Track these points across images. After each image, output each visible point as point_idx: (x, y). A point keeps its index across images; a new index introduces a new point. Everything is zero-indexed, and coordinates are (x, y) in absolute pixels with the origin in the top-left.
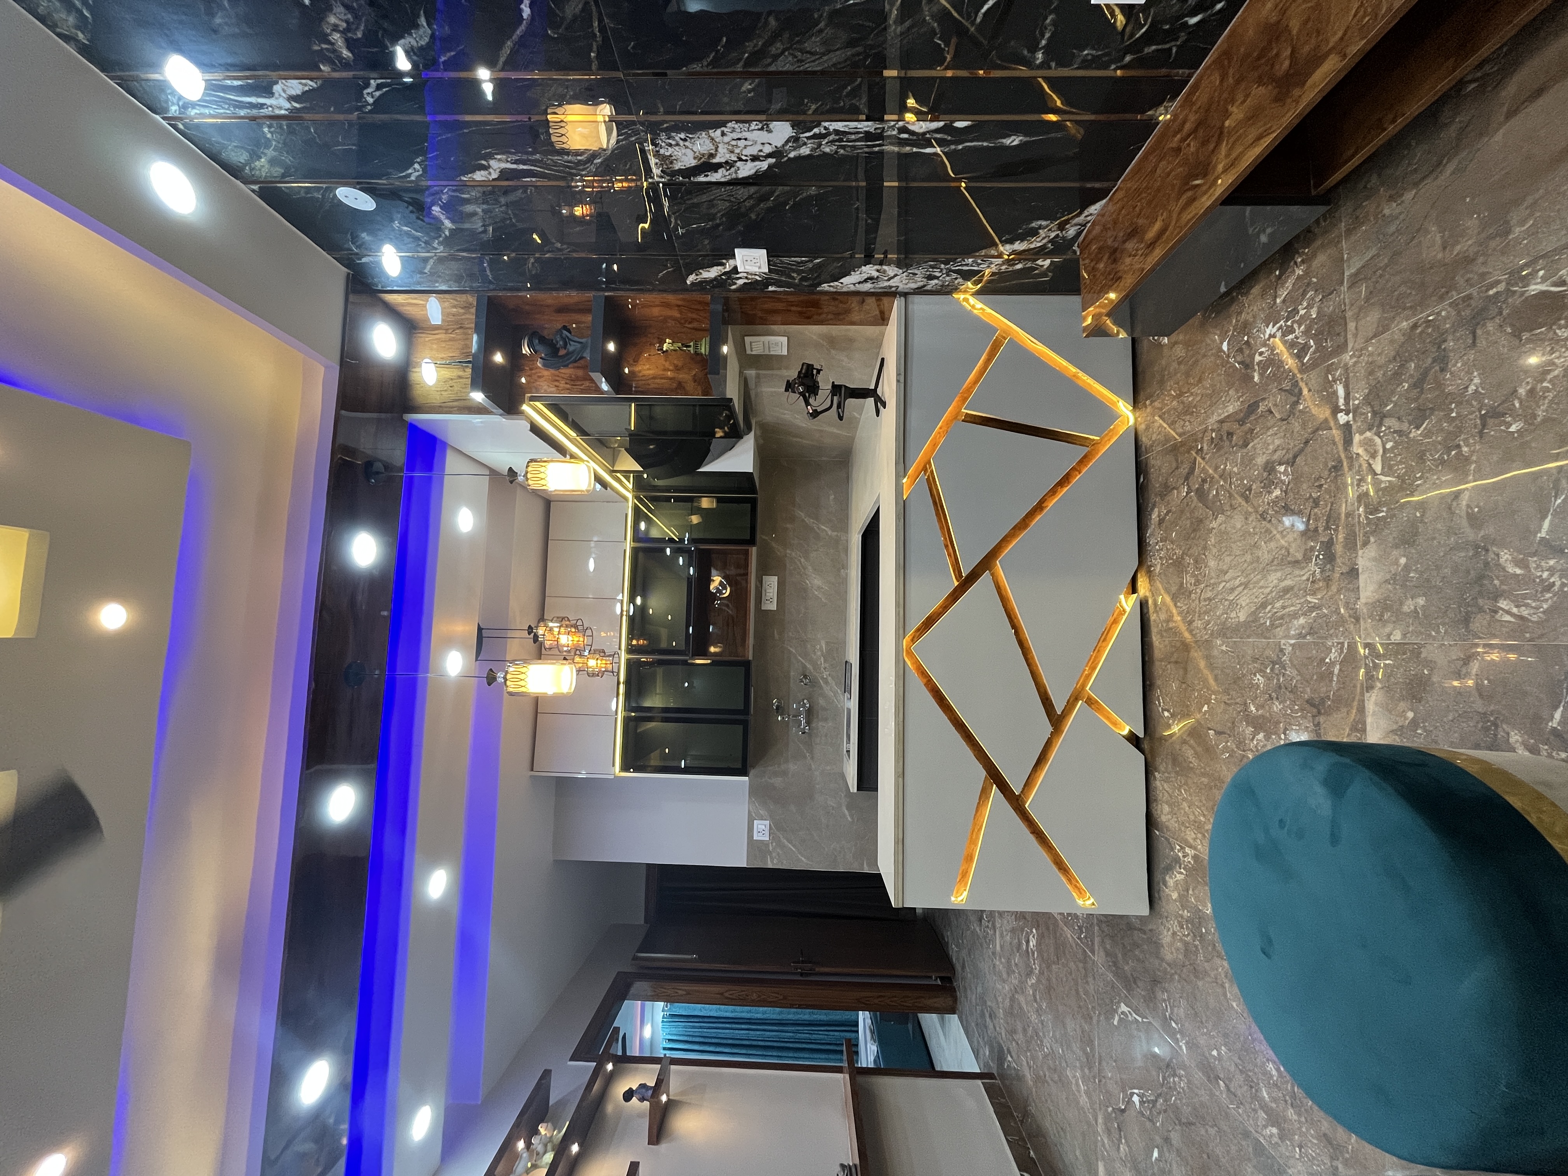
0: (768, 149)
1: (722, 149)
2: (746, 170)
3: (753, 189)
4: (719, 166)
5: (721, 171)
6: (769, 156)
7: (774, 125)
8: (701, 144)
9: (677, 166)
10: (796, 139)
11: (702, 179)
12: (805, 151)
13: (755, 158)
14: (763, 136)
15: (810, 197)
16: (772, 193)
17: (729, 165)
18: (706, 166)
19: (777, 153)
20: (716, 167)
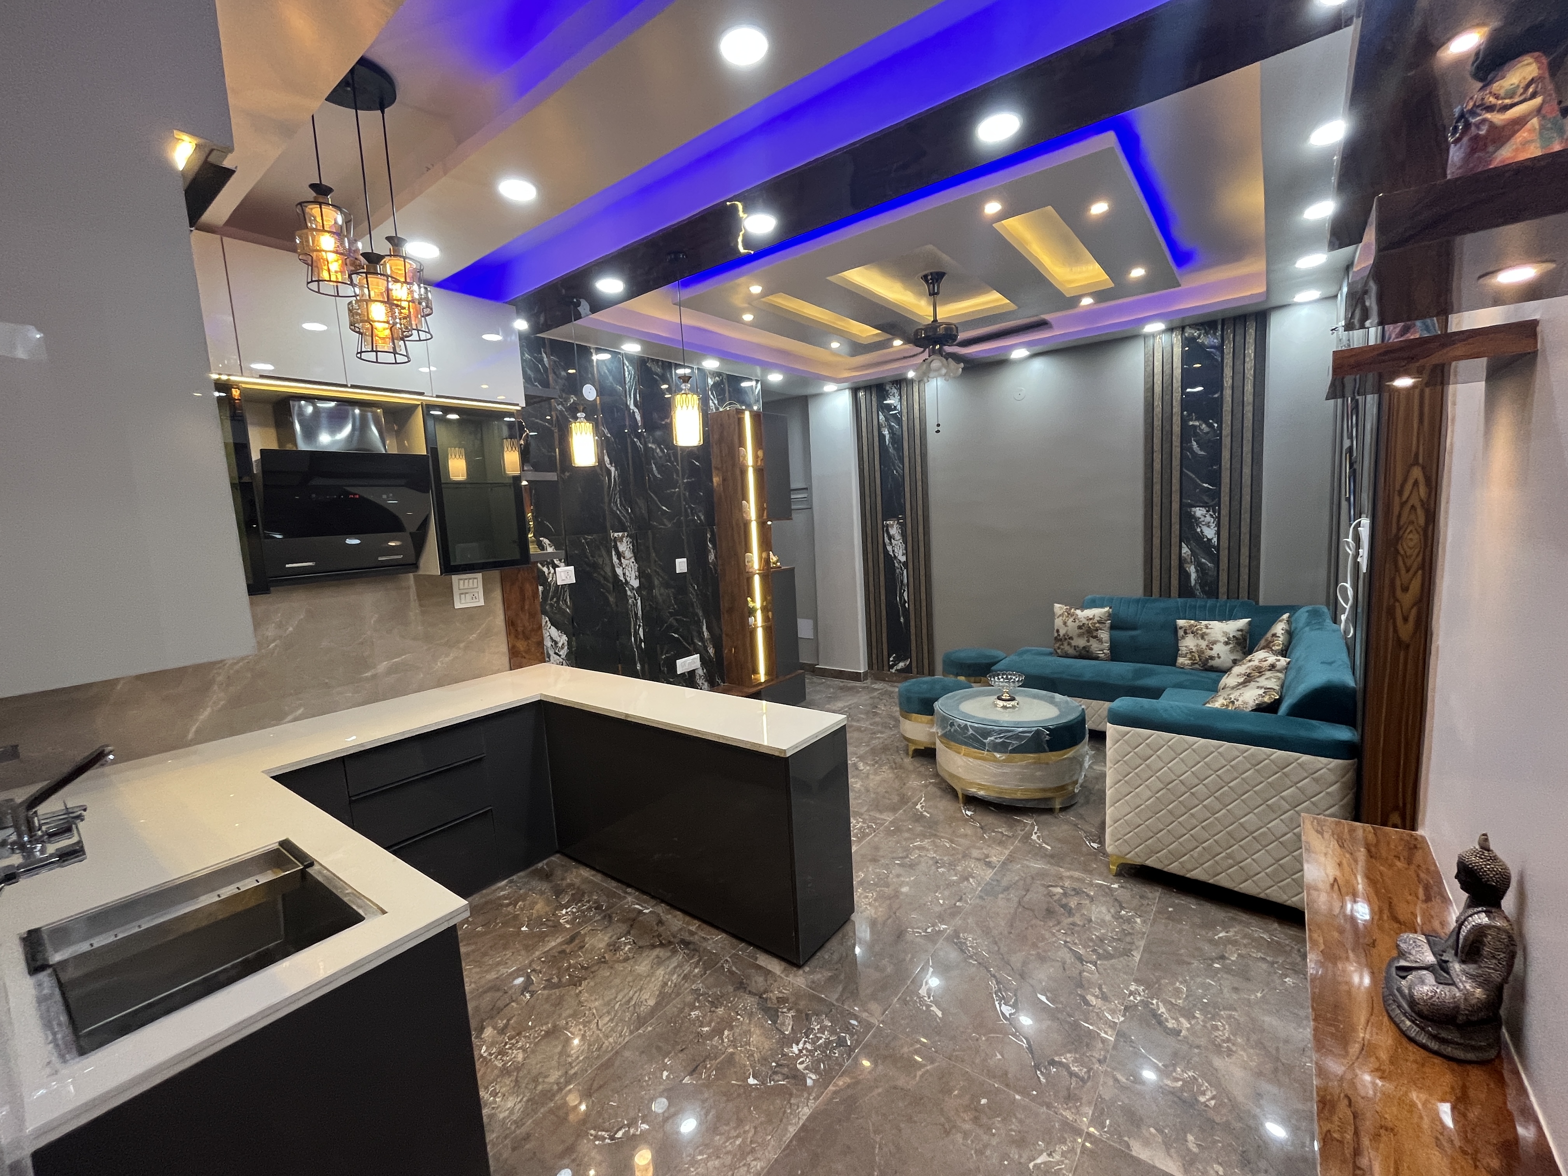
0: (628, 579)
1: (627, 562)
2: (619, 571)
3: (610, 574)
4: (620, 561)
5: (617, 561)
6: (626, 580)
7: (638, 581)
8: (628, 554)
9: (618, 544)
10: (633, 589)
11: (613, 553)
12: (629, 593)
13: (624, 574)
14: (633, 577)
15: (608, 599)
16: (608, 581)
17: (621, 564)
18: (620, 555)
19: (627, 583)
20: (619, 559)
